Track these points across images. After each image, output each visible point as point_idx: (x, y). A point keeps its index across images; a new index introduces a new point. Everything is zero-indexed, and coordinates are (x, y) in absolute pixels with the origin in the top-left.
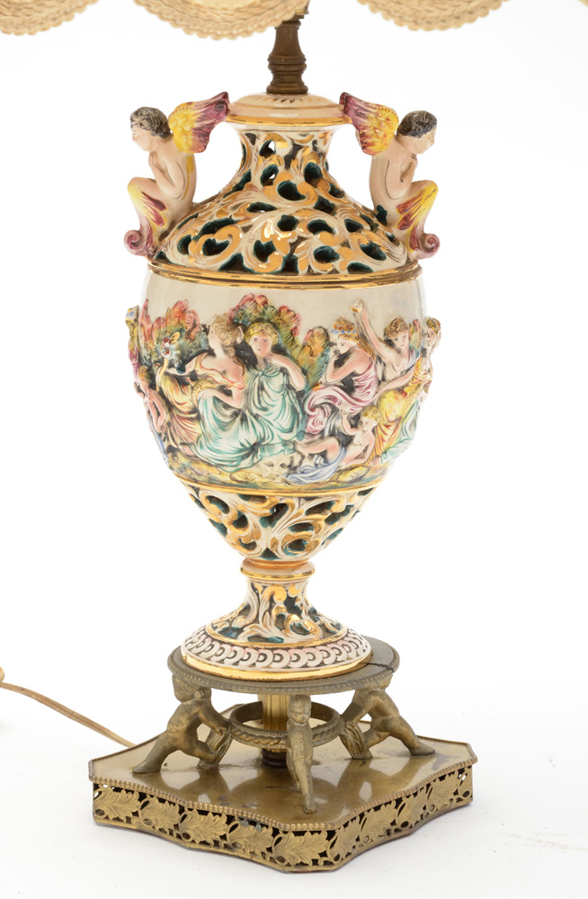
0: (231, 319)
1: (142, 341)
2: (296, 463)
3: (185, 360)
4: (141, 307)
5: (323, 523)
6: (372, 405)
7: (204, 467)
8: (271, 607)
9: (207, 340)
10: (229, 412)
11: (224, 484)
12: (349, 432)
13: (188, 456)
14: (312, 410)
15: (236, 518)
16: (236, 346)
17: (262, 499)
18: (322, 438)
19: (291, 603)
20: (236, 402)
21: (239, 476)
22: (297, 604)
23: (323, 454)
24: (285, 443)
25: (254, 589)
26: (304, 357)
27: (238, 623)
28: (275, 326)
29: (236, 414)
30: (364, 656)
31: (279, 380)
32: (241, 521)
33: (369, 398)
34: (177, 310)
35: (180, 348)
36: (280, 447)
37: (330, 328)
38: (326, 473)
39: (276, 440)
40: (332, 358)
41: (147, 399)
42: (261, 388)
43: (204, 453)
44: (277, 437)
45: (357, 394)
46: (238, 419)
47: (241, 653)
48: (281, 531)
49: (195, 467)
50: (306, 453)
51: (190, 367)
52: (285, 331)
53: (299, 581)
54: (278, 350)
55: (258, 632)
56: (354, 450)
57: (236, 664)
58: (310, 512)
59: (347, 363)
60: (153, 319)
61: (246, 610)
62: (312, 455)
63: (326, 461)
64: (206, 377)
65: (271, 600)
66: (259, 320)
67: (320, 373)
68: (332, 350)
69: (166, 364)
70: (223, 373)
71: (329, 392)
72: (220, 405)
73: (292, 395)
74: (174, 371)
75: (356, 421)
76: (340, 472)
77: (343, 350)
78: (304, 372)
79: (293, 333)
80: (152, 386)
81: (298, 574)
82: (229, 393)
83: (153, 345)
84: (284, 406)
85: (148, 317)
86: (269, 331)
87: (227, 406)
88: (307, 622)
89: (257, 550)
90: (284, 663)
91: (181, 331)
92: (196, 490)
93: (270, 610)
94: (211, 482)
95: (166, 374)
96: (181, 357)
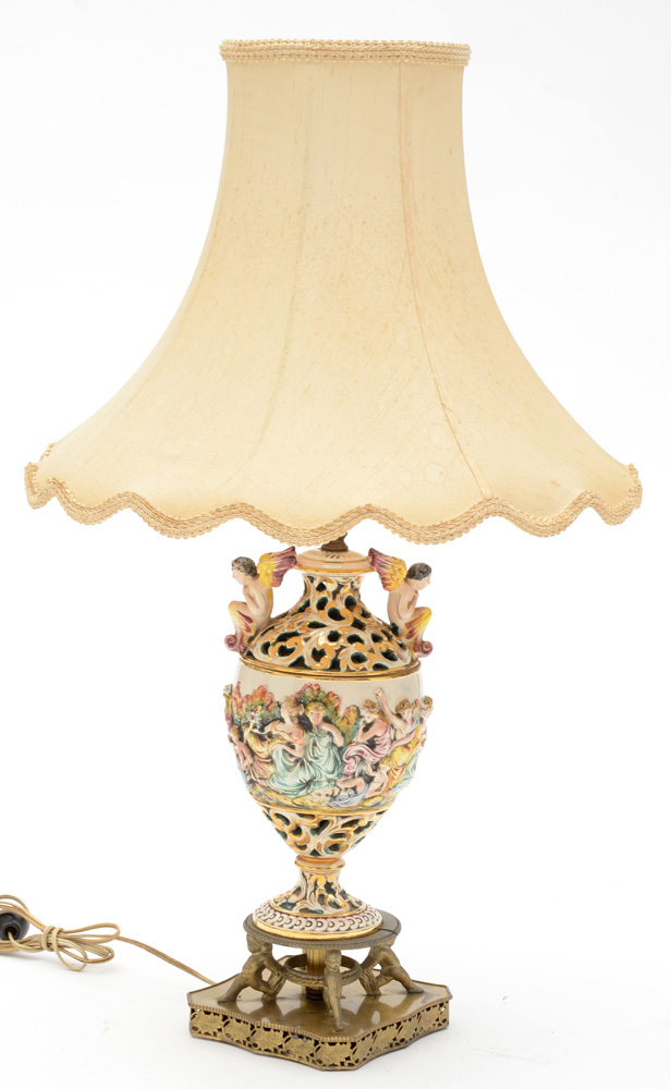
0: (296, 699)
1: (235, 709)
2: (336, 794)
3: (264, 724)
4: (235, 685)
5: (352, 833)
6: (387, 756)
7: (274, 794)
8: (315, 889)
9: (280, 712)
10: (293, 760)
11: (287, 806)
12: (372, 774)
13: (263, 787)
14: (348, 759)
15: (294, 828)
16: (299, 717)
17: (313, 816)
18: (354, 777)
19: (328, 887)
20: (297, 753)
21: (298, 802)
22: (333, 887)
23: (354, 789)
24: (329, 781)
25: (304, 876)
26: (343, 725)
27: (293, 899)
28: (325, 705)
29: (297, 761)
30: (377, 924)
31: (326, 740)
32: (297, 831)
33: (385, 752)
34: (260, 691)
35: (261, 716)
36: (326, 783)
37: (361, 707)
38: (356, 801)
39: (324, 778)
40: (362, 726)
41: (237, 748)
42: (315, 744)
43: (275, 786)
44: (324, 777)
45: (377, 749)
46: (299, 764)
47: (295, 921)
48: (324, 838)
49: (269, 794)
50: (343, 787)
51: (268, 729)
52: (331, 708)
53: (334, 872)
54: (327, 720)
55: (306, 906)
56: (374, 786)
57: (291, 928)
58: (344, 826)
59: (371, 729)
60: (243, 695)
61: (298, 890)
62: (346, 789)
63: (356, 793)
64: (278, 736)
65: (316, 884)
66: (314, 701)
67: (353, 736)
68: (362, 720)
69: (251, 726)
70: (290, 734)
71: (359, 748)
72: (287, 755)
73: (335, 749)
74: (256, 731)
75: (376, 767)
76: (365, 800)
77: (369, 721)
78: (343, 735)
79: (336, 709)
80: (241, 739)
81: (334, 867)
82: (293, 747)
83: (243, 712)
84: (329, 756)
85: (239, 694)
86: (321, 708)
87: (291, 756)
88: (340, 901)
89: (307, 850)
90: (324, 928)
91: (262, 705)
92: (268, 809)
93: (314, 891)
94: (279, 804)
95: (251, 732)
96: (261, 722)
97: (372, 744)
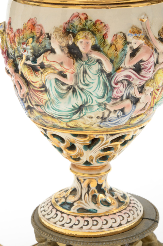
0: (65, 29)
1: (9, 44)
2: (106, 115)
3: (36, 56)
4: (7, 22)
5: (119, 147)
6: (151, 79)
7: (50, 119)
8: (88, 191)
9: (50, 43)
10: (65, 87)
11: (62, 128)
12: (138, 95)
13: (40, 112)
14: (116, 84)
15: (69, 145)
16: (68, 47)
17: (85, 136)
18: (122, 100)
19: (100, 188)
20: (69, 81)
21: (71, 124)
22: (103, 187)
23: (122, 110)
24: (100, 105)
25: (78, 180)
26: (111, 52)
27: (71, 199)
28: (93, 33)
29: (69, 88)
30: (141, 214)
31: (96, 67)
32: (72, 147)
33: (150, 75)
34: (29, 24)
35: (33, 48)
36: (96, 107)
37: (127, 33)
38: (125, 120)
39: (95, 103)
40: (129, 51)
41: (13, 78)
42: (85, 72)
43: (50, 111)
45: (143, 73)
46: (71, 91)
47: (74, 221)
48: (96, 151)
49: (45, 118)
50: (112, 110)
51: (40, 60)
52: (99, 36)
53: (103, 176)
54: (95, 48)
55: (82, 206)
56: (140, 106)
57: (71, 227)
58: (112, 141)
59: (138, 54)
60: (15, 30)
61: (74, 191)
62: (115, 111)
63: (124, 114)
64: (50, 66)
65: (89, 186)
66: (83, 30)
67: (121, 61)
68: (129, 46)
69: (24, 58)
70: (61, 64)
71: (127, 73)
72: (59, 83)
73: (104, 76)
74: (29, 62)
75: (142, 89)
76: (131, 119)
77: (135, 47)
78: (112, 61)
79: (104, 37)
80: (16, 71)
81: (102, 172)
82: (65, 76)
83: (16, 46)
84: (99, 82)
85: (11, 29)
86: (90, 36)
87: (63, 84)
88: (109, 199)
89: (80, 161)
90: (99, 226)
91: (33, 37)
92: (46, 131)
93: (88, 192)
94: (54, 127)
95: (25, 64)
96: (34, 54)
97: (138, 69)
